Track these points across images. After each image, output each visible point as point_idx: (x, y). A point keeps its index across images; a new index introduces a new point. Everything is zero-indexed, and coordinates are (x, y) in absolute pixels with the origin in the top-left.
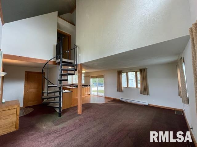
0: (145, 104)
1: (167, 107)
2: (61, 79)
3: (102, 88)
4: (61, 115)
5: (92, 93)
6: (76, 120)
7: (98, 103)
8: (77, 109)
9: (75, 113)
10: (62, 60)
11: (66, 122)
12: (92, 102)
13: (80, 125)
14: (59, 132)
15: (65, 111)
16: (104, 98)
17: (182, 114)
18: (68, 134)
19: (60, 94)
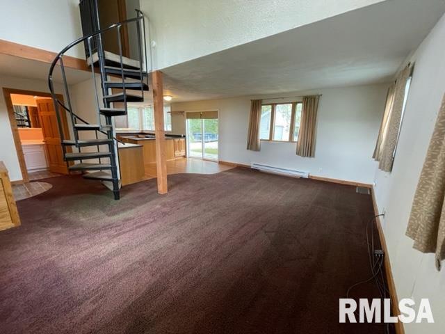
0: (301, 175)
1: (343, 182)
2: (107, 109)
3: (215, 145)
4: (120, 195)
5: (191, 154)
6: (156, 205)
7: (205, 173)
8: (156, 185)
9: (153, 193)
10: (104, 57)
11: (131, 208)
12: (190, 171)
13: (165, 214)
14: (119, 228)
15: (128, 189)
16: (217, 164)
17: (369, 193)
18: (138, 230)
19: (112, 149)
